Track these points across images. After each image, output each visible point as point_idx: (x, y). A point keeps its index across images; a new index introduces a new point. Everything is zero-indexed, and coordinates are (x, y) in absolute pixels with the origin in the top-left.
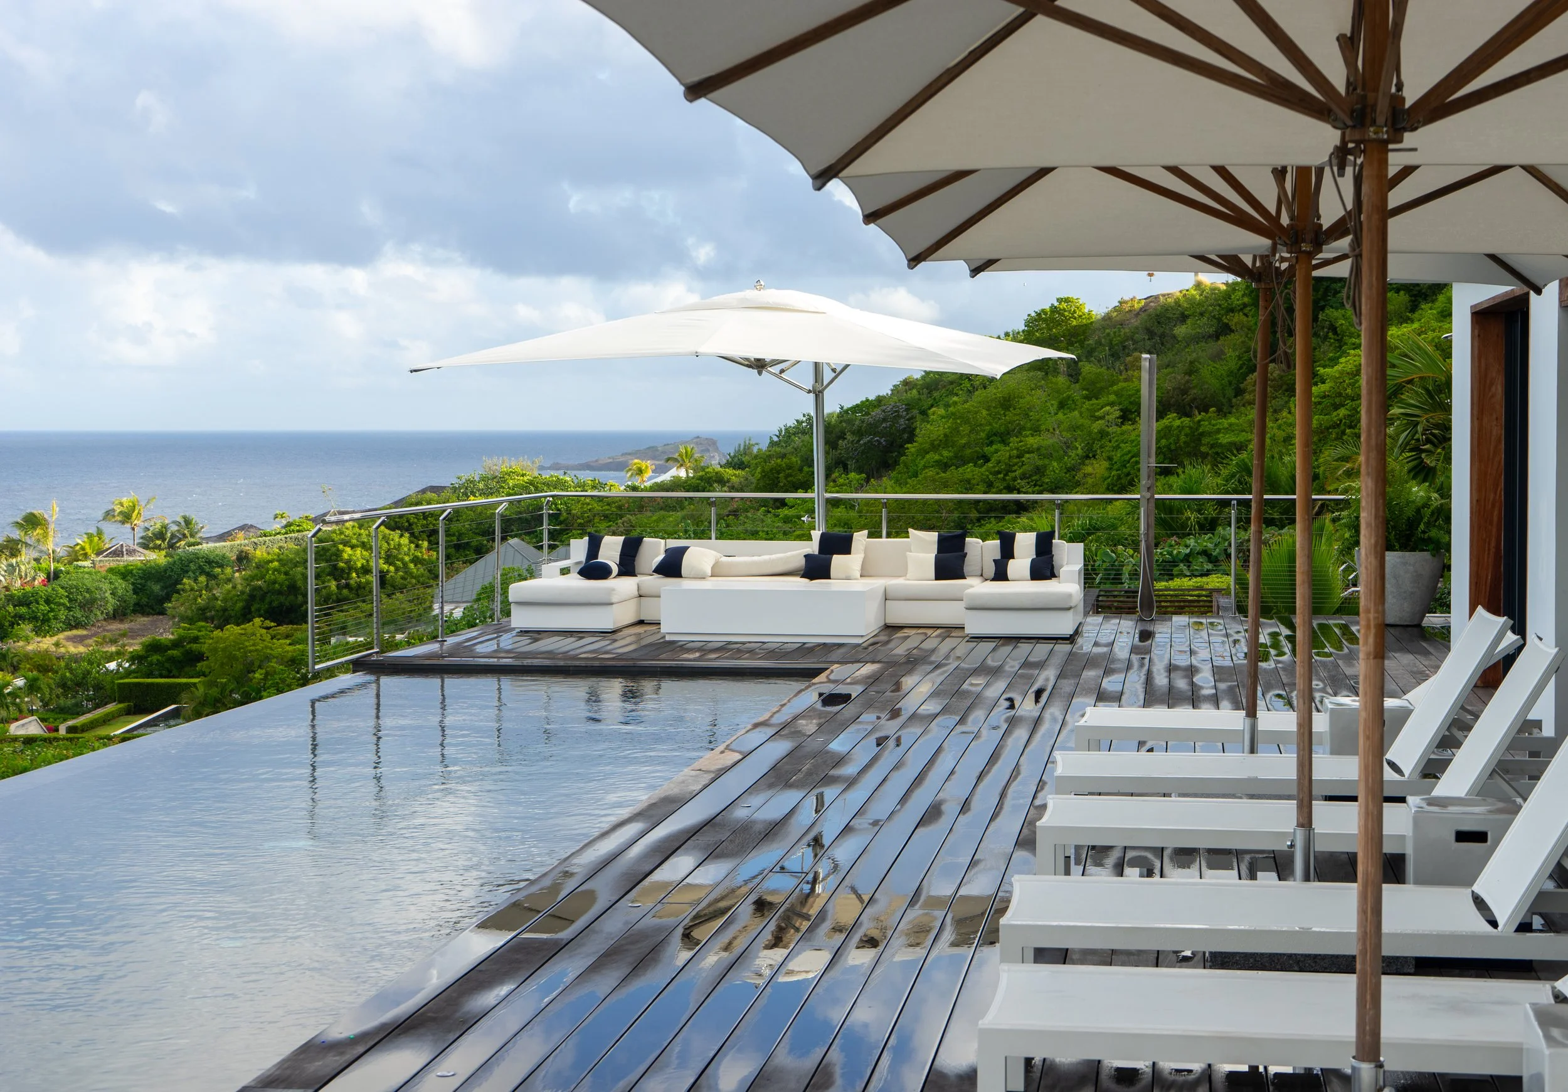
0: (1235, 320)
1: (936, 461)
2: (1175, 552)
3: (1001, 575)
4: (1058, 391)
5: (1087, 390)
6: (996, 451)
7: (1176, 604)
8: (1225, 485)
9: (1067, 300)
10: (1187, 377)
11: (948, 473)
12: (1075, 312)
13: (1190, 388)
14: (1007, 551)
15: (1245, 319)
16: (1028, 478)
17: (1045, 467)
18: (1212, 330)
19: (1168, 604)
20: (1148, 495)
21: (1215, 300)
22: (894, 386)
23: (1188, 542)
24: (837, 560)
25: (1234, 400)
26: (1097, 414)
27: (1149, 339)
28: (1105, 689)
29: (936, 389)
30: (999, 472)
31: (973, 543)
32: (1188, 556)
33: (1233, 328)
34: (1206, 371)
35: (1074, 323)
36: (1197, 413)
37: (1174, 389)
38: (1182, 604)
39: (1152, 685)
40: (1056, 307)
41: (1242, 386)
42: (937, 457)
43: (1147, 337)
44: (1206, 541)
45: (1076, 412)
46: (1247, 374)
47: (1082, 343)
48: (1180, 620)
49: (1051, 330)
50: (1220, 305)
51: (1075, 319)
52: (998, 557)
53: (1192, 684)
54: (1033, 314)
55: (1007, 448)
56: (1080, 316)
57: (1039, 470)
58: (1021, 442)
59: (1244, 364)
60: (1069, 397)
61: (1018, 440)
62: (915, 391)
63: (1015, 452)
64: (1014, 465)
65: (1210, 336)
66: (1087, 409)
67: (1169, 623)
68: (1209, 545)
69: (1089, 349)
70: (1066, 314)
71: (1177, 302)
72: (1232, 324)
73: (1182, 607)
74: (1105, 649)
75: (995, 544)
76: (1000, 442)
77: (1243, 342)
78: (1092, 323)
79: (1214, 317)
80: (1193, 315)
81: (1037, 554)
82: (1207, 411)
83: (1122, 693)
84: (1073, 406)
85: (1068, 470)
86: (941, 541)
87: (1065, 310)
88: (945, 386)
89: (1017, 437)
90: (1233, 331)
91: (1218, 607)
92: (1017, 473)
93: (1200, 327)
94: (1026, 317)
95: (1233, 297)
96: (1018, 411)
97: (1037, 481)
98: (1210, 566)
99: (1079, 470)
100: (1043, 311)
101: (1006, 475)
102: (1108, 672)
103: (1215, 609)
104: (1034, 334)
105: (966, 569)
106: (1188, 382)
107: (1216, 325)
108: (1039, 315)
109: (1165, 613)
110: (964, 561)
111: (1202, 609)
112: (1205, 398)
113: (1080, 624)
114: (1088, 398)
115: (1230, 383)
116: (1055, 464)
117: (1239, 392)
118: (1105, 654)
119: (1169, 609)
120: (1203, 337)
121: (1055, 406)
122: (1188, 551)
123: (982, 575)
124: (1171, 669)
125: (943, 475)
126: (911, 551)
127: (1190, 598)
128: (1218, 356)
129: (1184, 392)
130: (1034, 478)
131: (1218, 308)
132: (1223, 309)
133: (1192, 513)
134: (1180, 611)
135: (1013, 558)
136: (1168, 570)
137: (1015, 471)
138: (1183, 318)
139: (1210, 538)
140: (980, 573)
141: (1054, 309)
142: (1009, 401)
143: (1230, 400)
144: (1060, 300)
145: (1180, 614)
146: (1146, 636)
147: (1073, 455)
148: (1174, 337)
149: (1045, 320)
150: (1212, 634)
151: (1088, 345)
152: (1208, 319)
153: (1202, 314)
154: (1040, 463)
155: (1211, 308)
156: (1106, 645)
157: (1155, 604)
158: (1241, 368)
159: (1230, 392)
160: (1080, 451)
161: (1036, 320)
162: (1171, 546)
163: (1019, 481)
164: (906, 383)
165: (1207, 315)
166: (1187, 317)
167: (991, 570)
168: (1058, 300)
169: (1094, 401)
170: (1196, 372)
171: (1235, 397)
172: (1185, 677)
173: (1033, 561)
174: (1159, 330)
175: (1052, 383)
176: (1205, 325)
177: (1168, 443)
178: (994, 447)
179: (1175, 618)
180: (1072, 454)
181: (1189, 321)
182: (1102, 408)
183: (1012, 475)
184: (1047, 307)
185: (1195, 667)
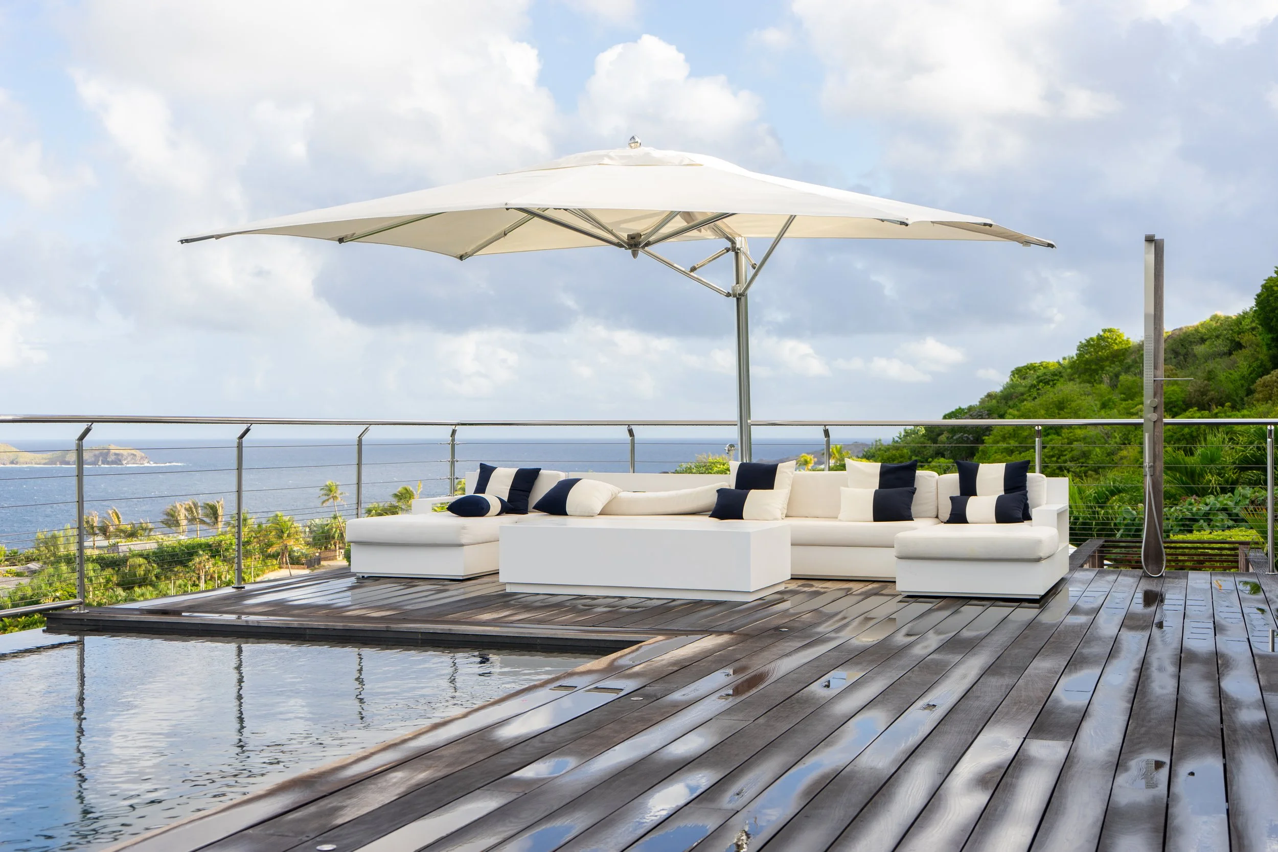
0: (1246, 338)
1: (1004, 449)
2: (1195, 509)
3: (958, 516)
4: (1101, 395)
5: (1124, 394)
6: (1051, 440)
7: (1195, 558)
8: (1244, 451)
9: (1110, 331)
10: (1206, 382)
11: (1013, 457)
12: (1116, 339)
13: (1208, 390)
14: (968, 487)
15: (1254, 338)
16: (1075, 461)
17: (1090, 452)
18: (1226, 349)
19: (1186, 558)
20: (1154, 417)
21: (1229, 325)
22: (981, 399)
23: (1208, 501)
24: (755, 497)
25: (1246, 399)
26: (1132, 411)
27: (1175, 358)
28: (1057, 701)
29: (1011, 399)
30: (1053, 456)
31: (926, 478)
32: (1207, 514)
33: (1244, 344)
34: (1222, 376)
35: (1116, 347)
36: (1214, 407)
37: (1195, 391)
38: (1202, 558)
39: (1144, 694)
40: (1101, 336)
41: (1252, 387)
42: (1005, 445)
43: (1173, 356)
44: (1226, 500)
45: (1115, 410)
46: (1257, 378)
47: (1121, 361)
48: (1198, 580)
49: (1097, 353)
50: (1232, 330)
51: (1116, 344)
52: (957, 493)
53: (1220, 695)
54: (1084, 342)
55: (1060, 438)
56: (1120, 342)
57: (1085, 455)
58: (1071, 432)
59: (1254, 370)
60: (1110, 400)
61: (1068, 431)
62: (994, 401)
63: (1066, 440)
64: (1065, 451)
65: (1225, 354)
66: (1124, 408)
67: (1183, 582)
68: (1229, 503)
69: (1127, 366)
70: (1110, 340)
71: (1196, 330)
72: (1243, 342)
73: (1201, 562)
74: (1082, 619)
75: (954, 477)
76: (1054, 434)
77: (1253, 354)
78: (1129, 347)
79: (1228, 339)
80: (1210, 338)
81: (1007, 490)
82: (1222, 405)
83: (1085, 714)
84: (1113, 406)
85: (1108, 454)
86: (884, 474)
87: (1108, 338)
88: (1017, 397)
89: (1068, 429)
90: (1245, 348)
91: (1247, 562)
92: (1067, 456)
93: (1216, 346)
94: (1078, 344)
95: (1243, 323)
96: (1069, 411)
97: (1083, 463)
98: (1231, 523)
99: (1116, 454)
100: (1092, 339)
101: (1059, 458)
102: (1074, 663)
103: (1242, 563)
104: (1084, 356)
105: (914, 509)
106: (1206, 385)
107: (1229, 345)
108: (1088, 341)
109: (1182, 568)
110: (912, 498)
111: (1225, 564)
112: (1221, 398)
113: (1062, 580)
114: (1125, 400)
115: (1242, 386)
116: (1098, 450)
117: (1250, 392)
118: (1081, 626)
119: (1188, 564)
120: (1219, 354)
121: (1099, 406)
122: (1208, 508)
123: (937, 517)
124: (1183, 657)
125: (1008, 458)
126: (847, 486)
127: (1210, 551)
128: (1233, 366)
129: (1203, 393)
130: (1081, 461)
131: (1231, 332)
132: (1235, 332)
133: (1213, 476)
134: (1198, 566)
135: (975, 494)
136: (1187, 525)
137: (1065, 455)
138: (1203, 340)
139: (1230, 497)
140: (934, 514)
141: (1100, 338)
142: (1063, 403)
143: (1242, 399)
144: (1104, 331)
145: (1200, 570)
146: (1152, 598)
147: (1112, 443)
148: (1195, 356)
149: (1093, 346)
150: (1245, 599)
151: (1127, 363)
152: (1223, 340)
153: (1218, 337)
154: (1086, 449)
155: (1225, 332)
156: (1087, 613)
157: (1165, 557)
158: (1251, 373)
159: (1242, 393)
160: (1118, 440)
161: (1086, 346)
162: (1191, 504)
163: (1069, 463)
164: (989, 396)
165: (1222, 337)
166: (1205, 340)
167: (946, 509)
168: (1103, 330)
169: (1130, 402)
170: (1214, 378)
171: (1247, 395)
172: (1207, 677)
173: (1000, 499)
174: (1182, 351)
175: (1097, 389)
176: (1221, 346)
177: (1189, 431)
178: (1050, 437)
179: (1192, 575)
180: (1112, 441)
181: (1207, 343)
182: (1136, 406)
183: (1063, 458)
184: (1094, 336)
185: (1223, 656)
